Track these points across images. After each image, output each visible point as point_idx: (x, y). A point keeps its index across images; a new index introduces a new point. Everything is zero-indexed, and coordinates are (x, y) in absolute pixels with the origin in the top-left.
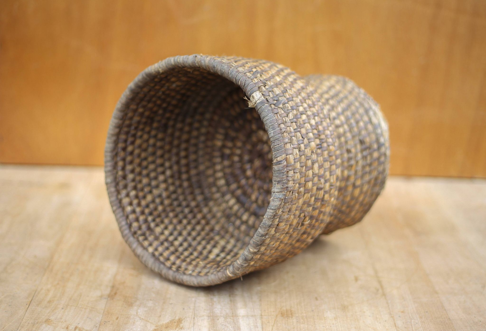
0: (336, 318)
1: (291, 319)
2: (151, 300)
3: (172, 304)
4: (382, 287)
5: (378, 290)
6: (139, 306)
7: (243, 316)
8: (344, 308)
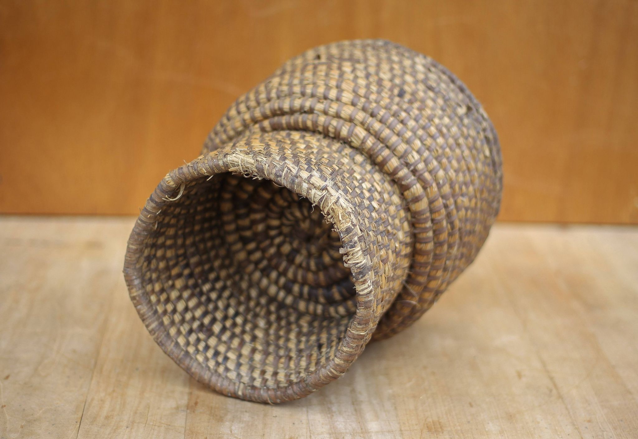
0: (501, 432)
1: (441, 434)
2: (246, 412)
3: (276, 416)
4: (555, 385)
5: (551, 391)
6: (233, 422)
7: (377, 432)
8: (510, 417)
